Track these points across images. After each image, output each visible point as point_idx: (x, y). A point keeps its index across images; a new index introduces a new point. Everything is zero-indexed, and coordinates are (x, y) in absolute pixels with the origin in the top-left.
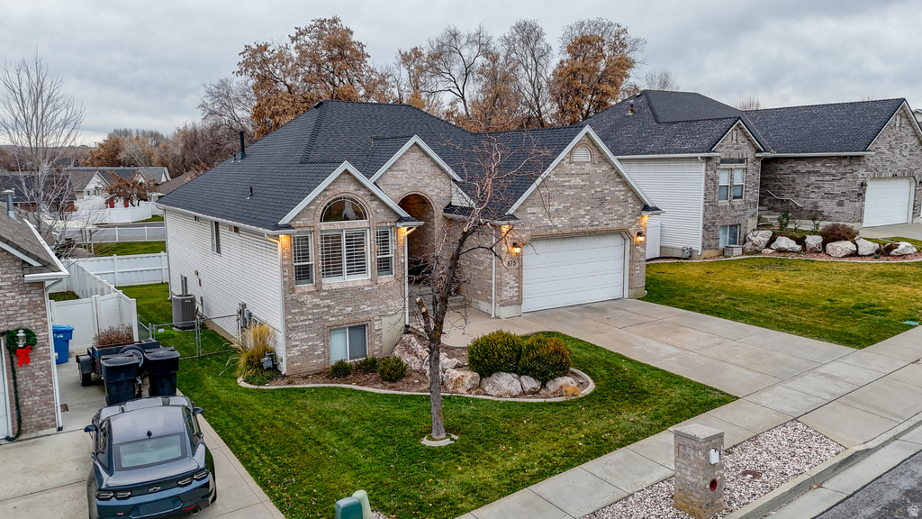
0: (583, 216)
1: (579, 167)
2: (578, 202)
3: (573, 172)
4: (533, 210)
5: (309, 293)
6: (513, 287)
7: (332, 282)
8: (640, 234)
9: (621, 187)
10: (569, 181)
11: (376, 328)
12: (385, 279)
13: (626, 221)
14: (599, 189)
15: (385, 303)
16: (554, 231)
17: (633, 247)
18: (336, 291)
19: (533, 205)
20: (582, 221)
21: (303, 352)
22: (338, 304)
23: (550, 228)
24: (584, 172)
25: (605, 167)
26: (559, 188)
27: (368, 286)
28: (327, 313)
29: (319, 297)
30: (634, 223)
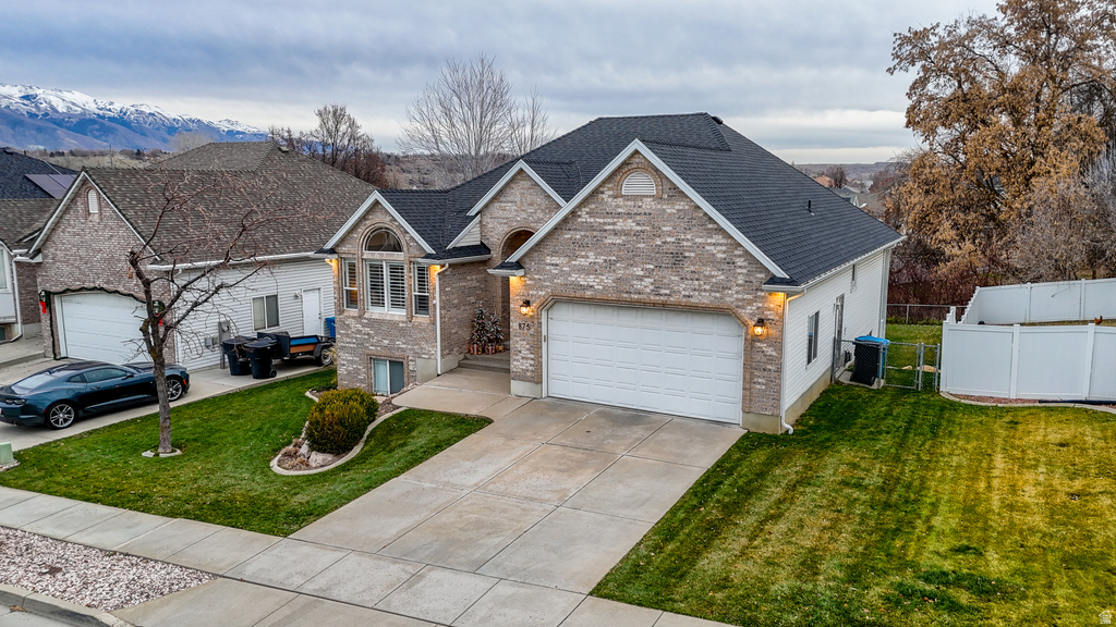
0: (640, 278)
1: (630, 203)
2: (632, 257)
3: (620, 210)
4: (555, 260)
5: (353, 317)
6: (527, 358)
7: (375, 312)
8: (761, 322)
9: (719, 238)
10: (614, 224)
11: (411, 368)
12: (422, 319)
13: (732, 297)
14: (673, 240)
15: (419, 345)
16: (589, 293)
17: (751, 341)
18: (376, 321)
19: (555, 253)
20: (638, 285)
21: (349, 373)
22: (376, 334)
23: (584, 288)
24: (640, 210)
25: (681, 205)
26: (595, 233)
27: (403, 322)
28: (368, 342)
29: (361, 323)
30: (750, 302)
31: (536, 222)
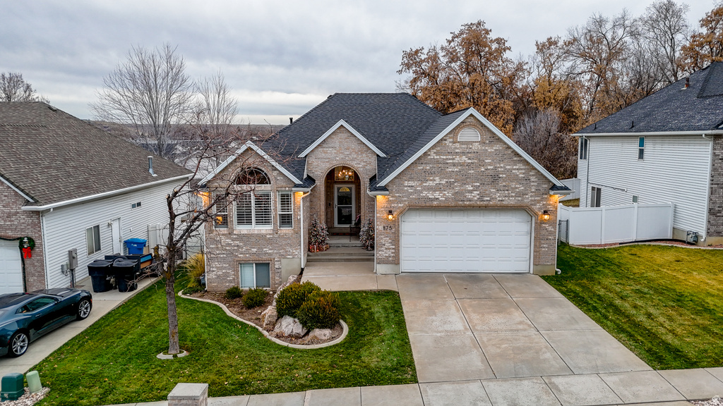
0: (471, 192)
1: (463, 146)
2: (465, 179)
3: (457, 151)
4: (411, 183)
5: (223, 235)
6: (390, 249)
7: (243, 229)
8: (545, 212)
9: (520, 166)
10: (453, 159)
11: (277, 266)
12: (286, 230)
13: (528, 199)
14: (492, 167)
15: (284, 249)
16: (435, 203)
17: (540, 224)
18: (244, 235)
19: (411, 179)
20: (469, 196)
21: (218, 277)
22: (245, 245)
23: (432, 200)
24: (471, 151)
25: (498, 147)
26: (440, 165)
27: (270, 234)
28: (237, 250)
29: (230, 238)
30: (539, 202)
31: (351, 160)
